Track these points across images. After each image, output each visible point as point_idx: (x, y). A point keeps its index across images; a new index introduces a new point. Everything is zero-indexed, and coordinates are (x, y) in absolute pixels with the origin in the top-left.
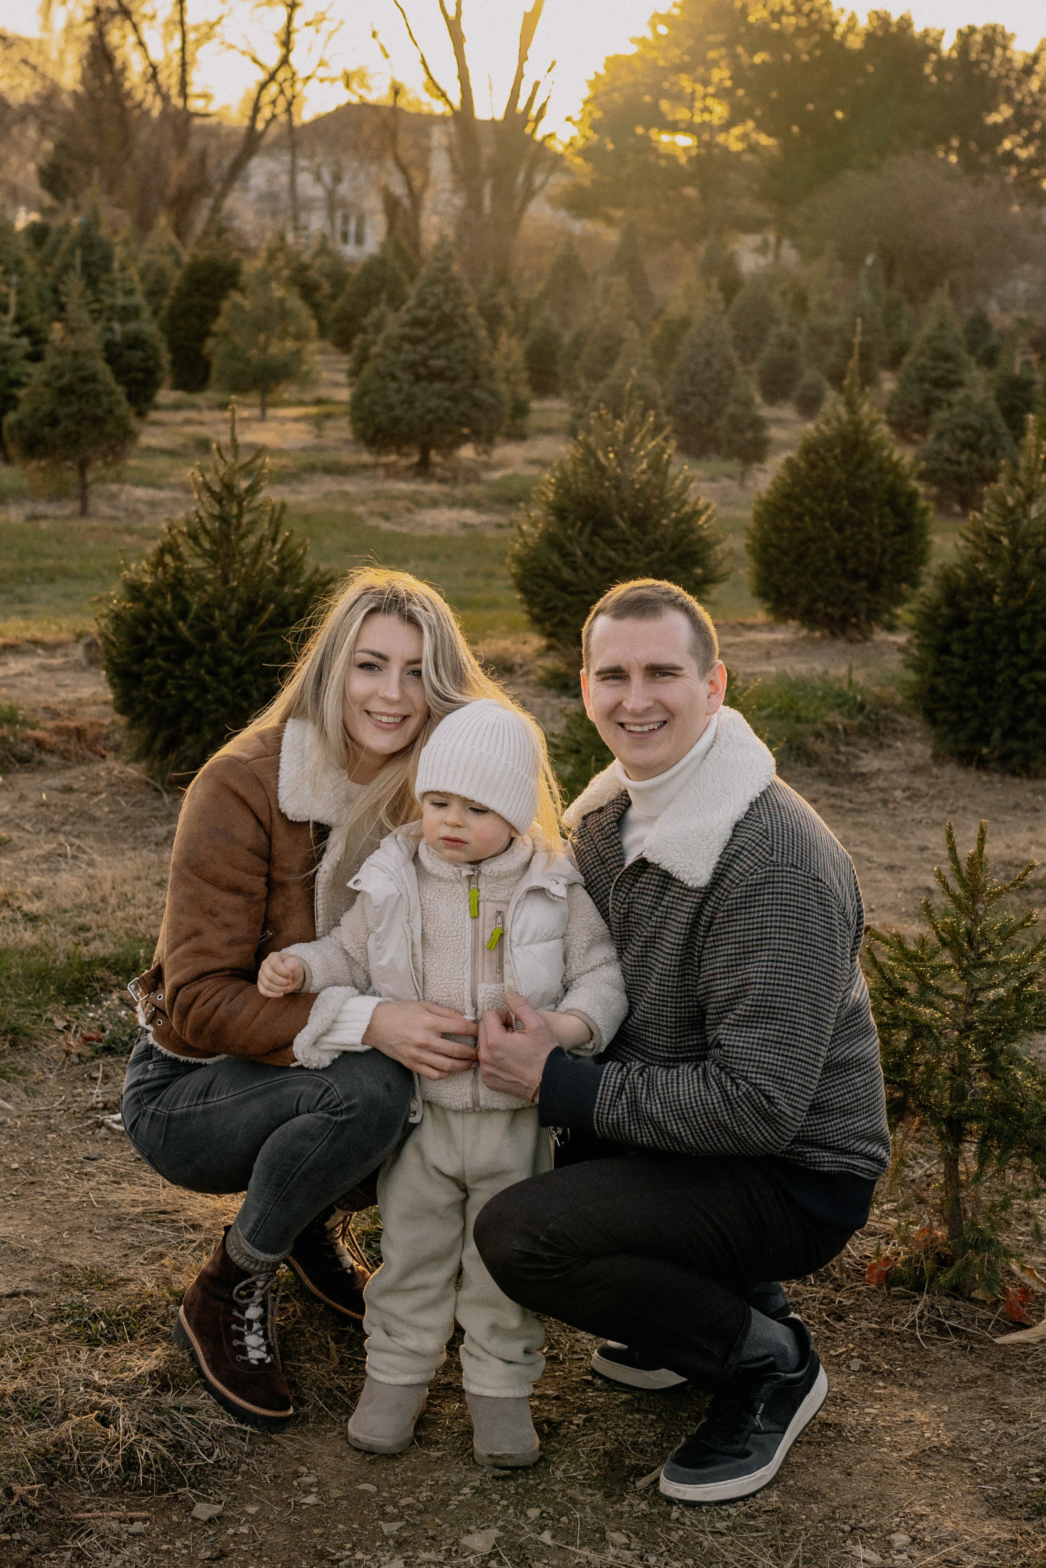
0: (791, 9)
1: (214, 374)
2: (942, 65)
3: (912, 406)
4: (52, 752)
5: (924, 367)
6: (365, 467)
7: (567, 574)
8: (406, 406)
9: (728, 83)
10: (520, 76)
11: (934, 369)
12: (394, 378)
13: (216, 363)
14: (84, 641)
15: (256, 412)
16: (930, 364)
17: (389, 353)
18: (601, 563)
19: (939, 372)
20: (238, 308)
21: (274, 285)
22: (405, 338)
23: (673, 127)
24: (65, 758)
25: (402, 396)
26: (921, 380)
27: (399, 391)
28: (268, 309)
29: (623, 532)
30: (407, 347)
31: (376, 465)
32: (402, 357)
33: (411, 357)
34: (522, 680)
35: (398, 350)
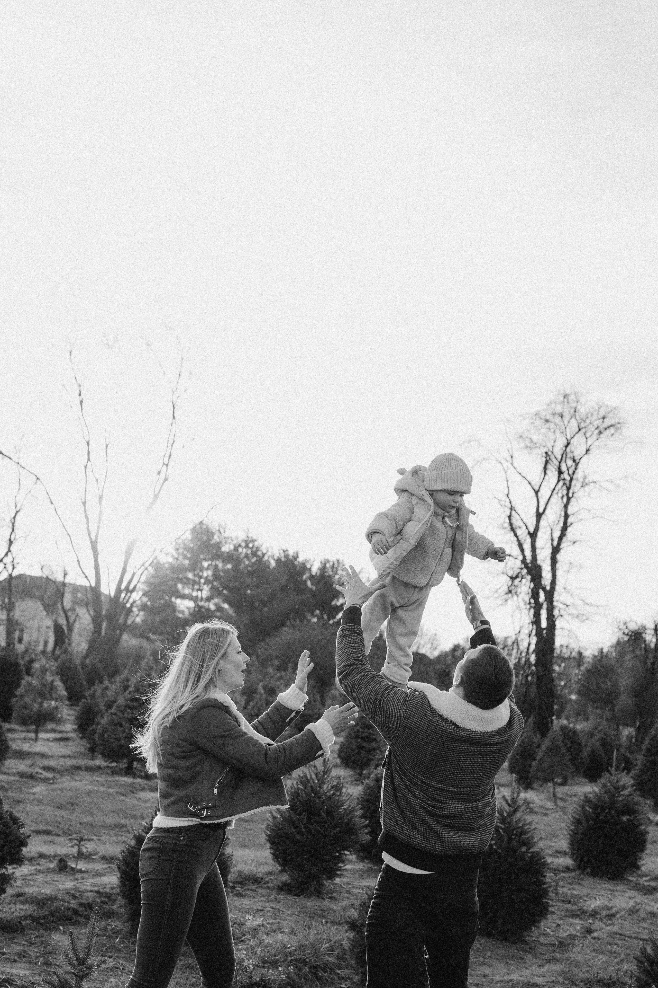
0: (243, 544)
1: (14, 716)
2: (312, 577)
3: (352, 750)
4: (80, 915)
5: (358, 731)
6: (99, 768)
7: (298, 837)
8: (126, 739)
9: (211, 578)
10: (124, 572)
11: (363, 732)
12: (121, 725)
13: (15, 710)
14: (57, 858)
15: (33, 735)
16: (361, 730)
17: (119, 713)
18: (314, 832)
19: (365, 734)
20: (29, 684)
21: (48, 674)
22: (127, 706)
23: (184, 597)
24: (87, 919)
25: (125, 735)
26: (357, 737)
27: (123, 732)
28: (44, 686)
29: (323, 818)
30: (129, 711)
31: (108, 767)
32: (126, 715)
33: (130, 716)
34: (264, 886)
35: (123, 712)
